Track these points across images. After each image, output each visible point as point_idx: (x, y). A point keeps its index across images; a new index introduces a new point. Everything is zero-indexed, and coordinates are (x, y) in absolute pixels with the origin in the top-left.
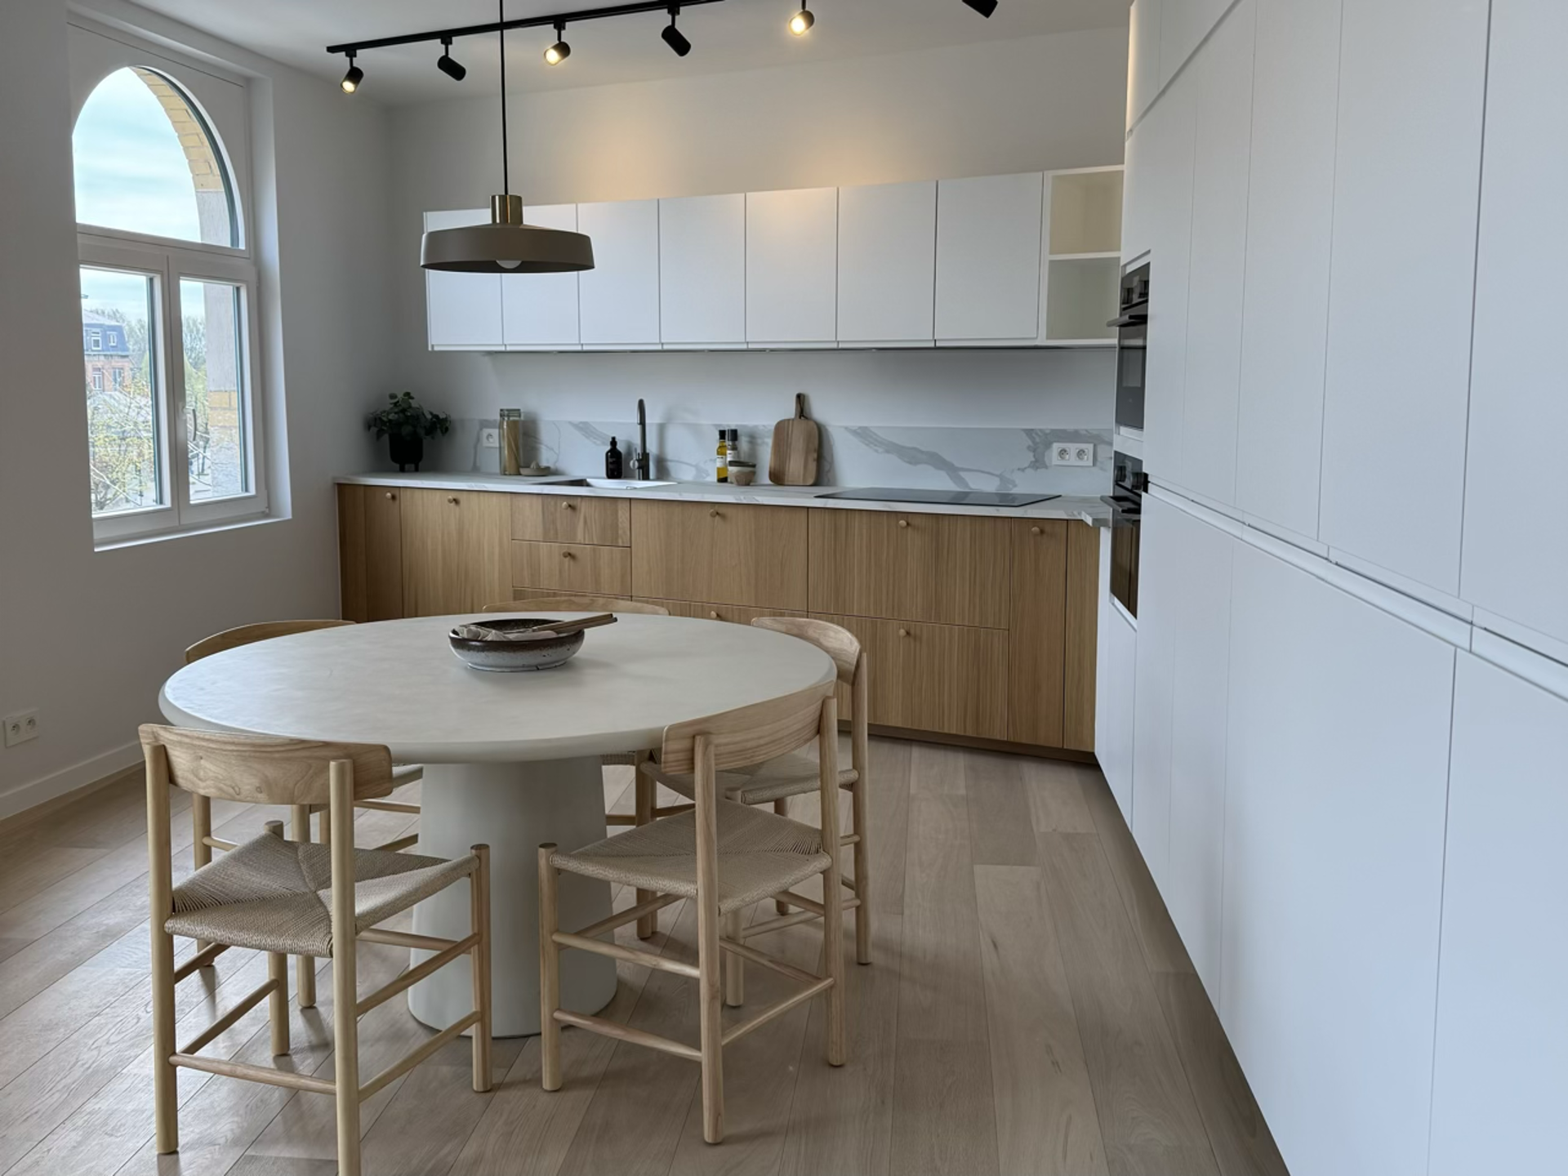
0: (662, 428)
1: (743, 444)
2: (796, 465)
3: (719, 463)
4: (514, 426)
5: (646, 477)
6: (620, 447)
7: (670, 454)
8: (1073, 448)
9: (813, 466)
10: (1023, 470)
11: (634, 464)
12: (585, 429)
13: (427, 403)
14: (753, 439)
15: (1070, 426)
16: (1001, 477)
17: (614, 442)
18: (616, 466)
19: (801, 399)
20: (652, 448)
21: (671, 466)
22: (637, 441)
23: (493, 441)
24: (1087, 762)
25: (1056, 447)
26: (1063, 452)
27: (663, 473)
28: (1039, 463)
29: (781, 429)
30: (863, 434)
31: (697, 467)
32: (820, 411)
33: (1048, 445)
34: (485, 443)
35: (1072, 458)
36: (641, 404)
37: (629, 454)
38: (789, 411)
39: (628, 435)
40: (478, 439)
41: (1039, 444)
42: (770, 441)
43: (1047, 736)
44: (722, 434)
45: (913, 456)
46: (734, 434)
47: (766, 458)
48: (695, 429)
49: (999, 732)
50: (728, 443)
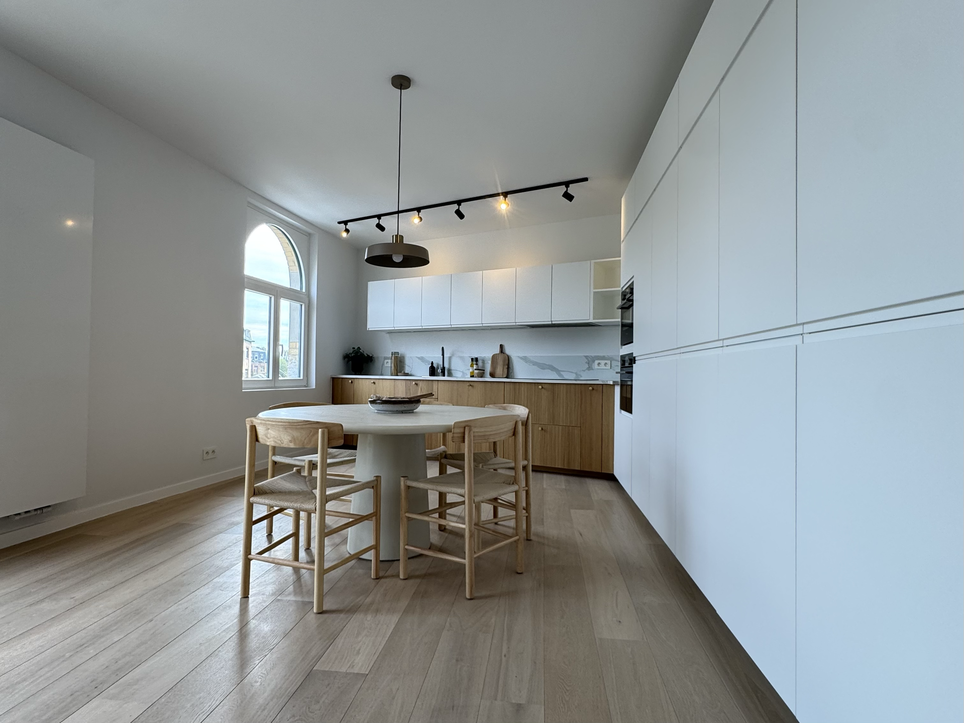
0: (450, 358)
1: (480, 363)
2: (499, 370)
3: (471, 370)
4: (396, 358)
5: (444, 375)
6: (435, 365)
7: (453, 368)
8: (603, 362)
9: (506, 371)
10: (584, 371)
11: (440, 371)
12: (422, 359)
13: (366, 351)
14: (483, 361)
15: (601, 355)
16: (576, 373)
17: (432, 363)
18: (433, 371)
19: (501, 346)
20: (446, 366)
21: (453, 372)
22: (441, 363)
23: (389, 364)
24: (611, 478)
25: (597, 362)
26: (599, 364)
27: (450, 374)
28: (590, 368)
29: (494, 356)
30: (525, 359)
31: (463, 372)
32: (508, 351)
33: (594, 361)
34: (386, 365)
35: (602, 366)
36: (443, 348)
37: (438, 368)
38: (497, 351)
39: (438, 361)
40: (383, 364)
41: (590, 361)
42: (490, 362)
43: (596, 468)
44: (472, 359)
45: (543, 366)
46: (477, 359)
47: (488, 369)
48: (462, 358)
49: (577, 467)
50: (474, 363)
